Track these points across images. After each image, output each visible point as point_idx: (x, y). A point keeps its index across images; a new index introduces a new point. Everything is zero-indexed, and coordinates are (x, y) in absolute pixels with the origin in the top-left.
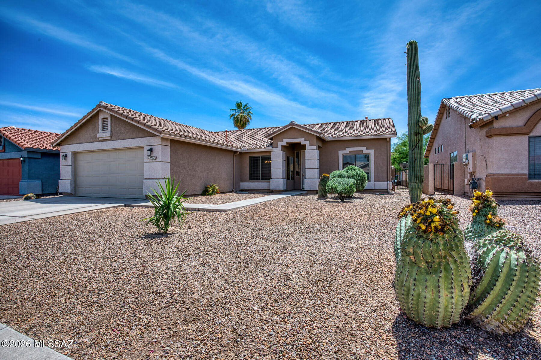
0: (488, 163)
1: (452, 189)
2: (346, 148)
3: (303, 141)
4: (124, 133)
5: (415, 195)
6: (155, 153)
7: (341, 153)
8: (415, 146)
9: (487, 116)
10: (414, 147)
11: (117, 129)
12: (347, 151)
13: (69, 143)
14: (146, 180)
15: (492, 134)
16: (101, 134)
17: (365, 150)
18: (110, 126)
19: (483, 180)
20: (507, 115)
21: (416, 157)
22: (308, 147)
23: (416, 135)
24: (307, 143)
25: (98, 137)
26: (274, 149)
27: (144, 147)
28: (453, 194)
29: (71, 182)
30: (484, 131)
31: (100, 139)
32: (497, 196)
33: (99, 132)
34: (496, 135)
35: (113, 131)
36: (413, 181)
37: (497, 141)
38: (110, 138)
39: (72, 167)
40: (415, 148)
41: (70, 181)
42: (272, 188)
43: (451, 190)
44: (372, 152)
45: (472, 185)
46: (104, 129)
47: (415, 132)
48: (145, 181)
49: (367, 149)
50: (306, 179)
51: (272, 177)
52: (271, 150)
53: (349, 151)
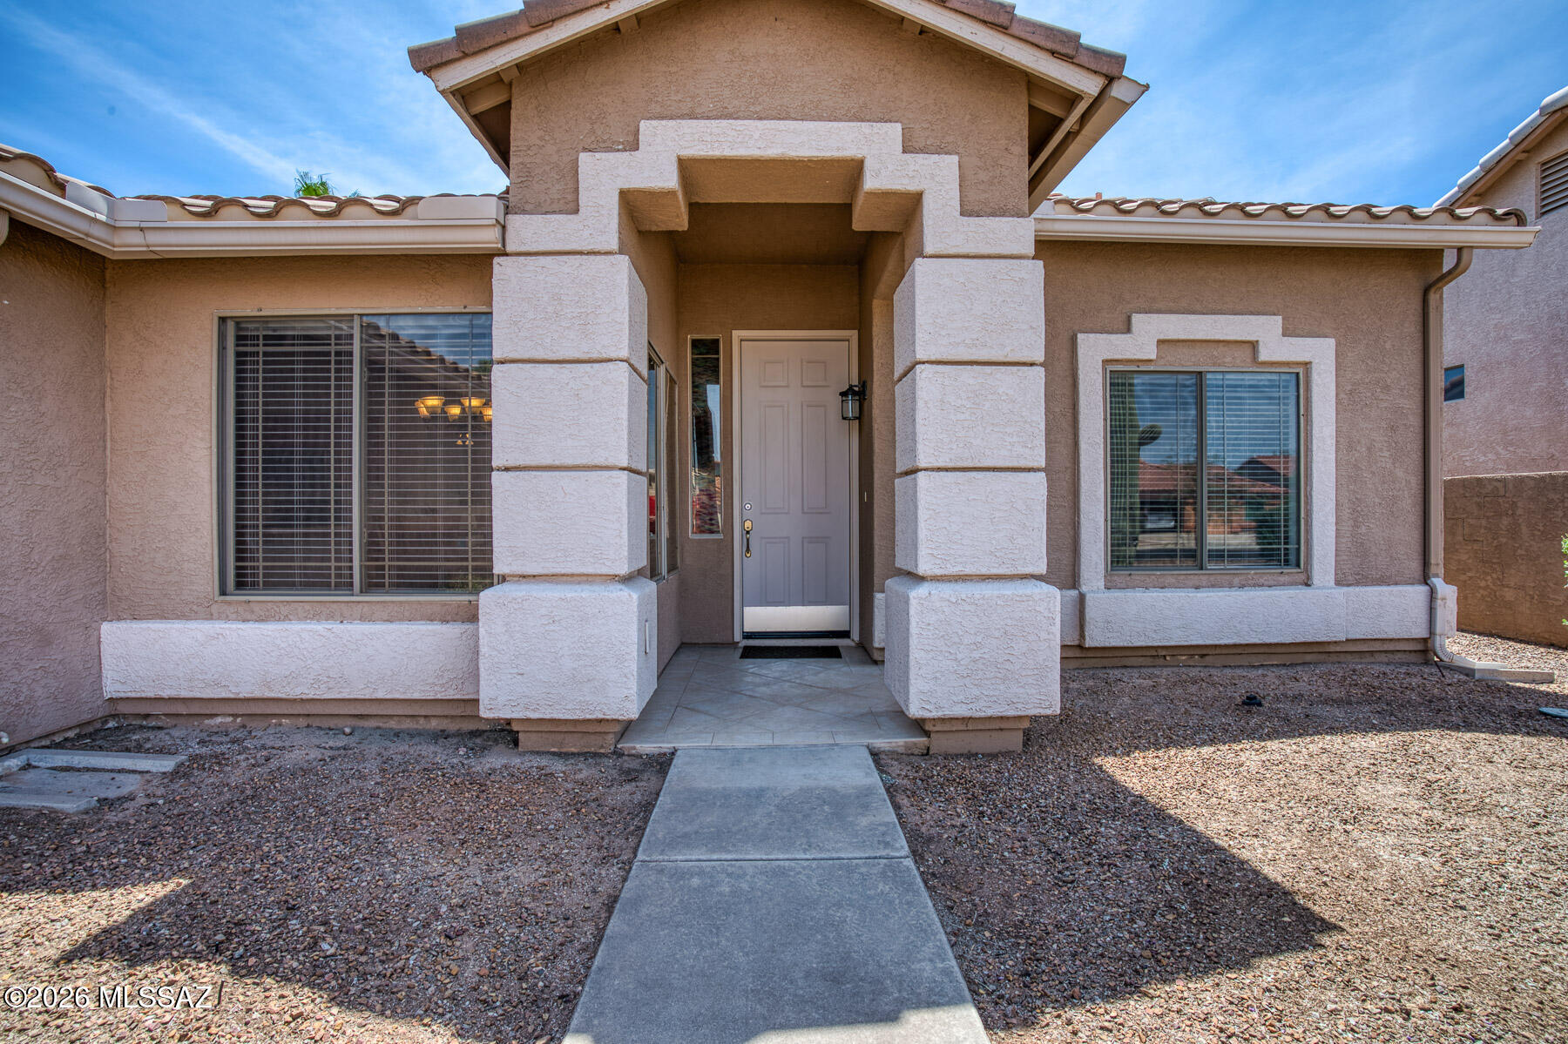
2: (1136, 318)
3: (883, 155)
7: (1093, 352)
12: (1143, 337)
17: (1272, 338)
24: (937, 180)
26: (530, 230)
42: (496, 697)
44: (1320, 354)
49: (1286, 333)
50: (918, 594)
51: (499, 568)
52: (487, 238)
53: (1160, 342)
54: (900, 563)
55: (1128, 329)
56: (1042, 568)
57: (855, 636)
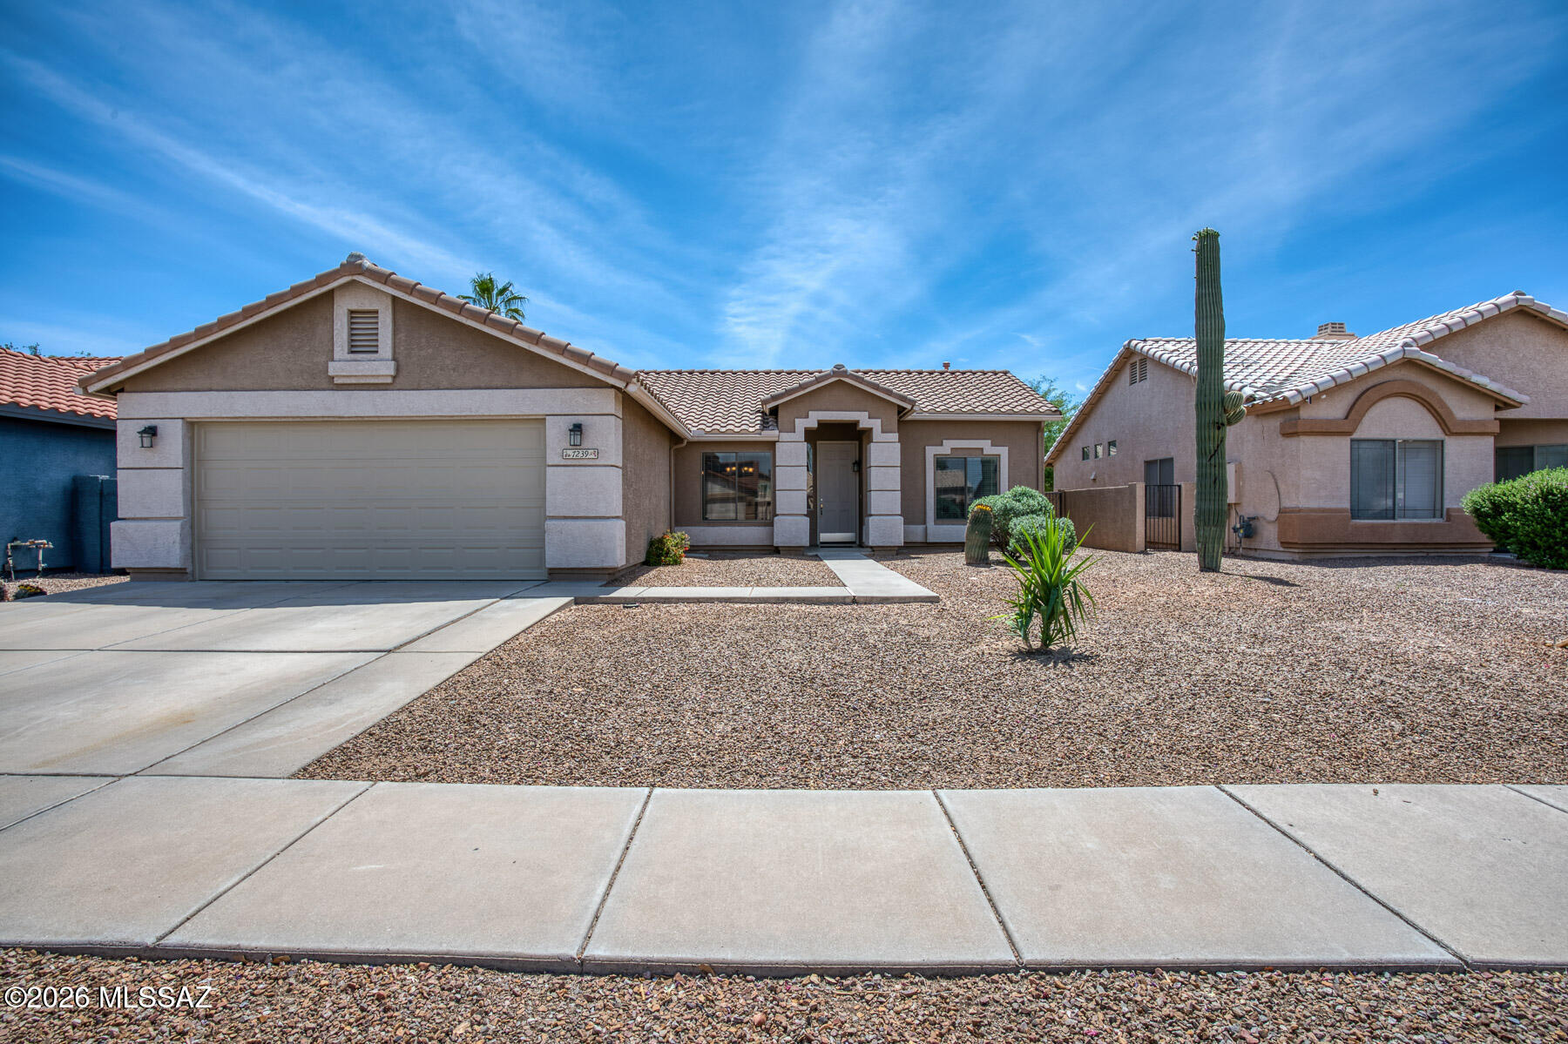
0: (1282, 487)
1: (1177, 542)
2: (944, 441)
3: (864, 420)
4: (454, 370)
5: (1213, 551)
6: (592, 439)
7: (931, 452)
8: (1215, 451)
9: (1311, 388)
10: (1212, 453)
11: (423, 353)
12: (947, 447)
13: (168, 386)
14: (554, 522)
15: (1300, 430)
16: (342, 366)
17: (987, 447)
18: (390, 342)
19: (1265, 519)
20: (1324, 396)
21: (1217, 472)
22: (877, 435)
23: (1219, 428)
24: (876, 424)
25: (331, 373)
26: (785, 436)
27: (547, 417)
28: (1179, 550)
29: (182, 528)
30: (1275, 423)
31: (337, 381)
32: (1301, 551)
33: (336, 356)
34: (1305, 433)
35: (401, 358)
36: (1211, 522)
37: (1306, 444)
38: (389, 380)
39: (184, 474)
40: (1214, 454)
41: (178, 524)
42: (778, 542)
43: (1175, 544)
44: (1003, 452)
45: (1244, 531)
46: (361, 345)
47: (1216, 421)
48: (549, 524)
49: (992, 445)
50: (871, 518)
51: (777, 513)
52: (776, 439)
53: (952, 449)
54: (869, 513)
55: (942, 445)
56: (900, 513)
57: (858, 543)
